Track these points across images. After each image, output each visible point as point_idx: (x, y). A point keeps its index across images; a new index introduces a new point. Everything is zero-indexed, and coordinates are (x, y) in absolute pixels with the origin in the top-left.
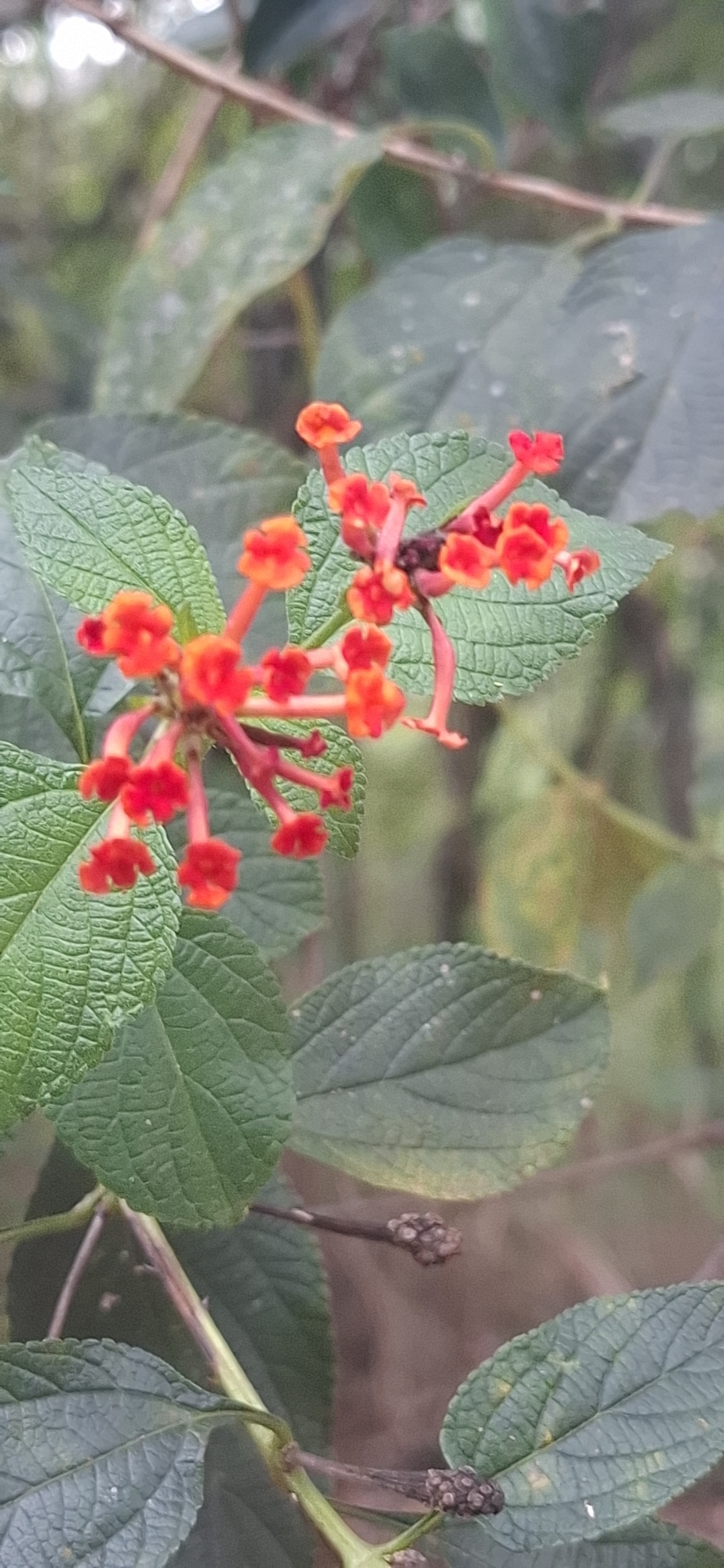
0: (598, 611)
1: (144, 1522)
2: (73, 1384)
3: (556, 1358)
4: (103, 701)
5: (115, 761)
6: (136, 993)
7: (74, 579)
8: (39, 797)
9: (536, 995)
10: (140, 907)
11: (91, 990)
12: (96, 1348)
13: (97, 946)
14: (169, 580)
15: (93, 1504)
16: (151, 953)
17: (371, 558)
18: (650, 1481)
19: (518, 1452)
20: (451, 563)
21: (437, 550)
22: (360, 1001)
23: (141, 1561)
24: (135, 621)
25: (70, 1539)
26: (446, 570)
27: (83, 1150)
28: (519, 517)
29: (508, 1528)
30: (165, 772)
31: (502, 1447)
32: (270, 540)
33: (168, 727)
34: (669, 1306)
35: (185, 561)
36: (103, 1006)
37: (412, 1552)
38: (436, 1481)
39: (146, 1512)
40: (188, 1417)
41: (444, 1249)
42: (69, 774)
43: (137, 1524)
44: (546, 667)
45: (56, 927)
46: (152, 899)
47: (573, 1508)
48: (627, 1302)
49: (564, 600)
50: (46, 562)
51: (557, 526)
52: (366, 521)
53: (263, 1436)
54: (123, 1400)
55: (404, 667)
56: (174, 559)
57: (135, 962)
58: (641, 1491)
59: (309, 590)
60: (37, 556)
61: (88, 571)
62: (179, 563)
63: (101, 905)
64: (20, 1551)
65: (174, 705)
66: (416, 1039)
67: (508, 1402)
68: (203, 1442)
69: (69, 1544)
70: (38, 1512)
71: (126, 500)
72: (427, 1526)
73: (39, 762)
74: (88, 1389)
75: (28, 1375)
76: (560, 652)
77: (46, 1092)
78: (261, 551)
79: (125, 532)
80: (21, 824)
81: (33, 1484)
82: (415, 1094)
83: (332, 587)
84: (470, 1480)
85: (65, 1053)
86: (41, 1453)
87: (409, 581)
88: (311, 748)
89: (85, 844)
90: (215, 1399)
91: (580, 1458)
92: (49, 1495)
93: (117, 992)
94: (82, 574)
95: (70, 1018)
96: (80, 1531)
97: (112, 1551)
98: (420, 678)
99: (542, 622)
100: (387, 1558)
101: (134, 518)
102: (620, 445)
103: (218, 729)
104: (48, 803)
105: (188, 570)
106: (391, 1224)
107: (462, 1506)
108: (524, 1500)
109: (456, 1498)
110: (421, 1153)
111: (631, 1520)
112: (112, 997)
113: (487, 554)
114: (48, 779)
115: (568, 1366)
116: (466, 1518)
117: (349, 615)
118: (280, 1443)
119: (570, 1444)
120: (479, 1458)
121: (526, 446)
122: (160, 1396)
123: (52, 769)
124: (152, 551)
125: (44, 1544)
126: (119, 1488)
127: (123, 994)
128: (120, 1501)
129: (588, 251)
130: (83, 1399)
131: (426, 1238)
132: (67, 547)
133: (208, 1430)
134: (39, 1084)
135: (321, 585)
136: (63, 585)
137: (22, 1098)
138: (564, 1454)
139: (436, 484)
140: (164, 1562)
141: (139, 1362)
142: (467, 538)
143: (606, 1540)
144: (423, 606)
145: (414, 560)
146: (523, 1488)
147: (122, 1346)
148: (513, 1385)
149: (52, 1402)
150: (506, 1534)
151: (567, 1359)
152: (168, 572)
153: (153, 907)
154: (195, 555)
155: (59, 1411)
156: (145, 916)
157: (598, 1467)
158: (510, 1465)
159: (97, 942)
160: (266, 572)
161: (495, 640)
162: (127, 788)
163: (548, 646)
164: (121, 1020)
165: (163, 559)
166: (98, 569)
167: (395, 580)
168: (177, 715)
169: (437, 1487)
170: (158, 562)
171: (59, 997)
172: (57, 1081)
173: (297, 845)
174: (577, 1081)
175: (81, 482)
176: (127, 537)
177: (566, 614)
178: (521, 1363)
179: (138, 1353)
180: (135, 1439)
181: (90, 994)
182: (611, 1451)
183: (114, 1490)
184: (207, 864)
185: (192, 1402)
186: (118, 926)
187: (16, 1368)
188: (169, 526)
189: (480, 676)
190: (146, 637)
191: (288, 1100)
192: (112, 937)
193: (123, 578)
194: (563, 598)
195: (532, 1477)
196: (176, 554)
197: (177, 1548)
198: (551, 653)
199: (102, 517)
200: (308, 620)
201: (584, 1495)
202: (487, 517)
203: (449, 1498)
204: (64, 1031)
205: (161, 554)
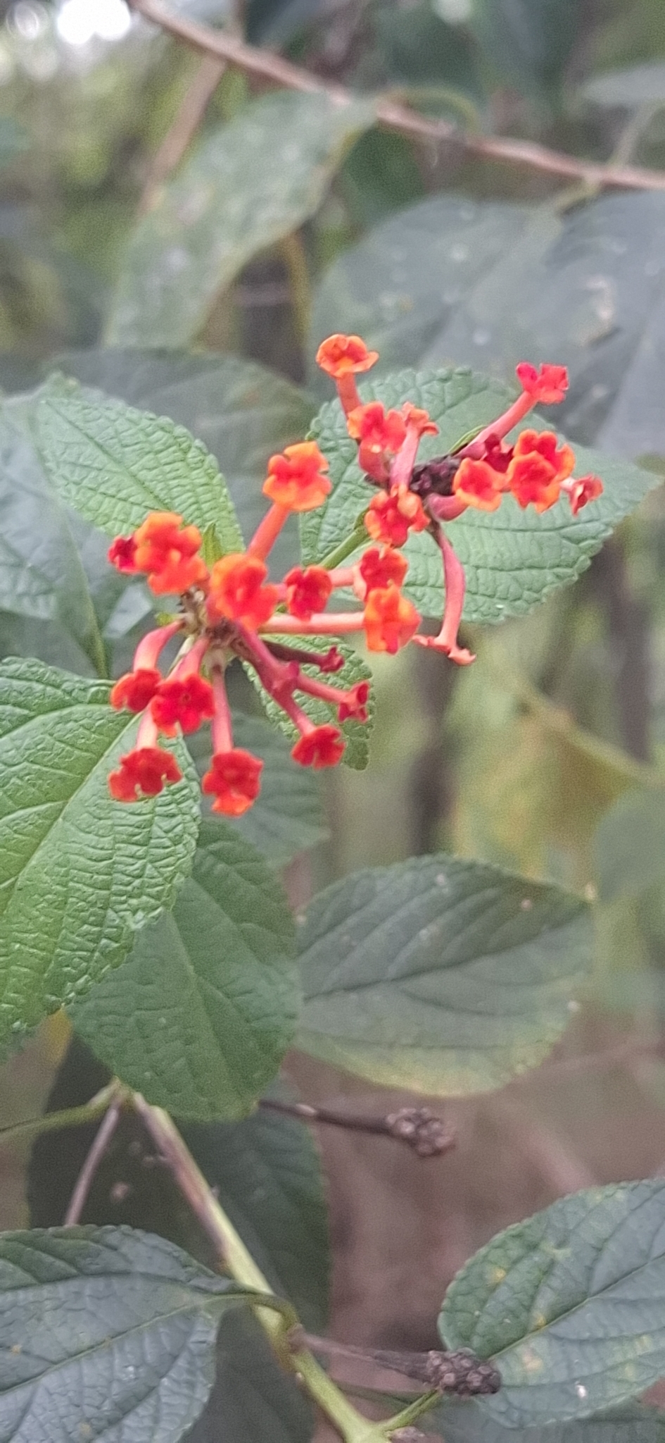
0: (594, 538)
1: (159, 1400)
2: (93, 1267)
3: (549, 1247)
4: (121, 623)
5: (144, 674)
6: (157, 897)
7: (101, 503)
8: (66, 711)
9: (526, 904)
10: (160, 815)
11: (115, 895)
12: (113, 1234)
13: (118, 853)
14: (190, 505)
15: (110, 1382)
16: (171, 860)
17: (387, 484)
18: (639, 1363)
19: (513, 1335)
20: (465, 485)
21: (450, 477)
22: (359, 908)
23: (156, 1437)
24: (164, 541)
25: (88, 1415)
26: (459, 493)
27: (101, 1047)
28: (528, 445)
29: (503, 1408)
30: (193, 685)
31: (498, 1330)
32: (293, 464)
33: (194, 642)
34: (656, 1197)
35: (205, 487)
36: (126, 910)
37: (412, 1429)
38: (437, 1362)
39: (162, 1391)
40: (201, 1301)
41: (442, 1142)
42: (94, 689)
43: (152, 1401)
44: (545, 590)
45: (82, 834)
46: (173, 808)
47: (565, 1388)
48: (615, 1193)
49: (562, 527)
50: (74, 489)
51: (563, 453)
52: (384, 447)
53: (270, 1318)
54: (139, 1284)
55: (411, 589)
56: (195, 486)
57: (156, 868)
58: (630, 1373)
59: (321, 517)
60: (64, 482)
61: (114, 497)
62: (200, 490)
63: (124, 814)
64: (41, 1426)
65: (200, 623)
66: (413, 945)
67: (504, 1288)
68: (215, 1324)
69: (88, 1420)
70: (59, 1390)
71: (149, 430)
72: (424, 1406)
73: (65, 678)
74: (106, 1273)
75: (50, 1259)
76: (558, 576)
77: (71, 992)
78: (285, 475)
79: (148, 460)
80: (48, 737)
81: (55, 1363)
82: (413, 997)
83: (343, 514)
84: (470, 1362)
85: (89, 954)
86: (62, 1334)
87: (423, 505)
88: (330, 663)
89: (108, 756)
90: (224, 1284)
91: (572, 1341)
92: (69, 1374)
93: (139, 896)
94: (107, 500)
95: (95, 921)
96: (98, 1408)
97: (129, 1427)
98: (425, 600)
99: (541, 549)
100: (388, 1434)
101: (158, 447)
102: (599, 393)
103: (241, 644)
104: (74, 717)
105: (209, 496)
106: (391, 1119)
107: (462, 1387)
108: (518, 1381)
109: (457, 1378)
110: (419, 1053)
111: (620, 1400)
112: (134, 902)
113: (499, 479)
114: (74, 694)
115: (561, 1254)
116: (465, 1397)
117: (365, 537)
118: (286, 1325)
119: (562, 1328)
120: (476, 1341)
121: (533, 377)
122: (174, 1281)
123: (77, 685)
124: (174, 479)
125: (64, 1420)
126: (137, 1367)
127: (144, 898)
128: (136, 1379)
129: (568, 212)
130: (100, 1283)
131: (424, 1132)
132: (93, 474)
133: (219, 1314)
134: (64, 984)
135: (332, 512)
136: (89, 510)
137: (48, 996)
138: (558, 1338)
139: (441, 418)
140: (178, 1437)
141: (155, 1248)
142: (479, 464)
143: (595, 1420)
144: (434, 529)
145: (427, 485)
146: (518, 1369)
147: (138, 1233)
148: (508, 1271)
149: (73, 1285)
150: (501, 1413)
151: (560, 1245)
152: (189, 498)
153: (173, 816)
154: (215, 481)
155: (78, 1294)
156: (166, 824)
157: (589, 1350)
158: (504, 1348)
159: (119, 849)
160: (289, 494)
161: (497, 565)
162: (156, 699)
163: (546, 570)
164: (142, 923)
165: (184, 486)
166: (122, 495)
167: (410, 503)
168: (203, 631)
169: (437, 1367)
170: (179, 489)
171: (84, 901)
172: (82, 981)
173: (316, 755)
174: (564, 985)
175: (108, 413)
176: (151, 464)
177: (564, 541)
178: (515, 1250)
179: (155, 1240)
180: (150, 1320)
181: (114, 898)
182: (600, 1334)
183: (131, 1369)
184: (230, 773)
185: (203, 1285)
186: (140, 833)
187: (37, 1253)
188: (190, 455)
189: (484, 599)
190: (175, 555)
191: (295, 1000)
192: (133, 844)
193: (147, 503)
194: (561, 525)
195: (526, 1359)
196: (197, 481)
197: (190, 1425)
198: (550, 578)
199: (127, 446)
200: (321, 545)
201: (576, 1375)
202: (497, 443)
203: (450, 1378)
204: (88, 933)
205: (183, 482)
